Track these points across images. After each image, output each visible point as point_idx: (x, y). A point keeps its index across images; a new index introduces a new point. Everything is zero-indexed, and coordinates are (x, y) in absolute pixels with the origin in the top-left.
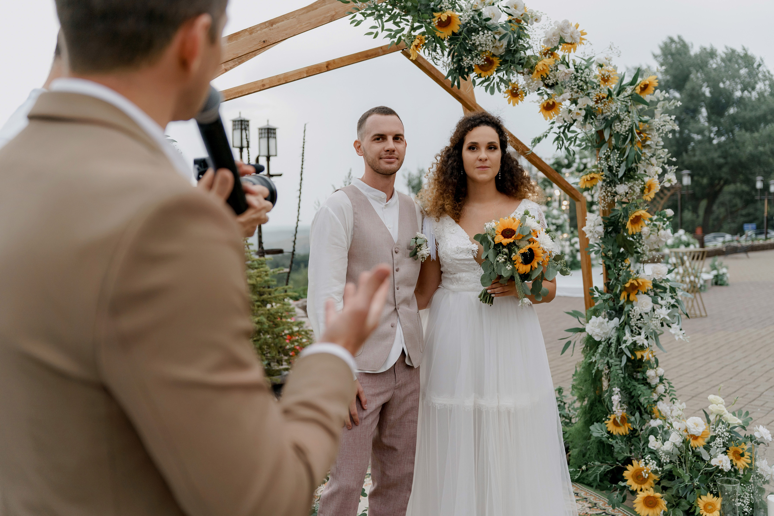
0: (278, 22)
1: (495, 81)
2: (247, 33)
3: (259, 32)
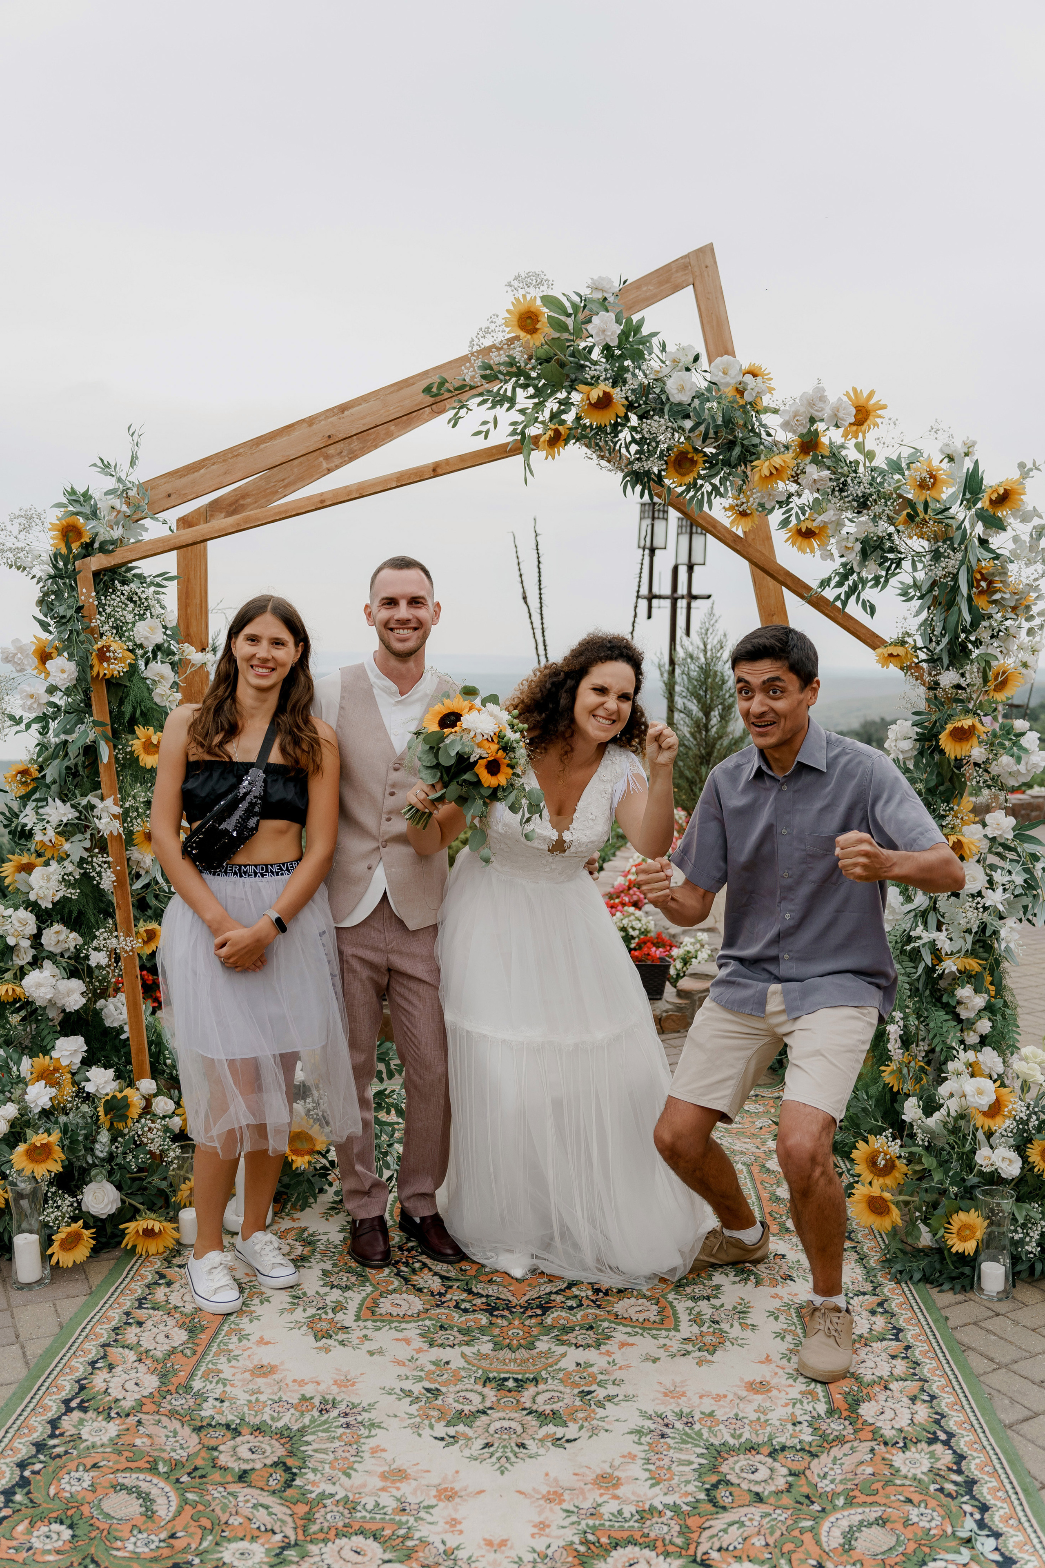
0: (352, 407)
1: (704, 490)
2: (305, 425)
3: (322, 423)
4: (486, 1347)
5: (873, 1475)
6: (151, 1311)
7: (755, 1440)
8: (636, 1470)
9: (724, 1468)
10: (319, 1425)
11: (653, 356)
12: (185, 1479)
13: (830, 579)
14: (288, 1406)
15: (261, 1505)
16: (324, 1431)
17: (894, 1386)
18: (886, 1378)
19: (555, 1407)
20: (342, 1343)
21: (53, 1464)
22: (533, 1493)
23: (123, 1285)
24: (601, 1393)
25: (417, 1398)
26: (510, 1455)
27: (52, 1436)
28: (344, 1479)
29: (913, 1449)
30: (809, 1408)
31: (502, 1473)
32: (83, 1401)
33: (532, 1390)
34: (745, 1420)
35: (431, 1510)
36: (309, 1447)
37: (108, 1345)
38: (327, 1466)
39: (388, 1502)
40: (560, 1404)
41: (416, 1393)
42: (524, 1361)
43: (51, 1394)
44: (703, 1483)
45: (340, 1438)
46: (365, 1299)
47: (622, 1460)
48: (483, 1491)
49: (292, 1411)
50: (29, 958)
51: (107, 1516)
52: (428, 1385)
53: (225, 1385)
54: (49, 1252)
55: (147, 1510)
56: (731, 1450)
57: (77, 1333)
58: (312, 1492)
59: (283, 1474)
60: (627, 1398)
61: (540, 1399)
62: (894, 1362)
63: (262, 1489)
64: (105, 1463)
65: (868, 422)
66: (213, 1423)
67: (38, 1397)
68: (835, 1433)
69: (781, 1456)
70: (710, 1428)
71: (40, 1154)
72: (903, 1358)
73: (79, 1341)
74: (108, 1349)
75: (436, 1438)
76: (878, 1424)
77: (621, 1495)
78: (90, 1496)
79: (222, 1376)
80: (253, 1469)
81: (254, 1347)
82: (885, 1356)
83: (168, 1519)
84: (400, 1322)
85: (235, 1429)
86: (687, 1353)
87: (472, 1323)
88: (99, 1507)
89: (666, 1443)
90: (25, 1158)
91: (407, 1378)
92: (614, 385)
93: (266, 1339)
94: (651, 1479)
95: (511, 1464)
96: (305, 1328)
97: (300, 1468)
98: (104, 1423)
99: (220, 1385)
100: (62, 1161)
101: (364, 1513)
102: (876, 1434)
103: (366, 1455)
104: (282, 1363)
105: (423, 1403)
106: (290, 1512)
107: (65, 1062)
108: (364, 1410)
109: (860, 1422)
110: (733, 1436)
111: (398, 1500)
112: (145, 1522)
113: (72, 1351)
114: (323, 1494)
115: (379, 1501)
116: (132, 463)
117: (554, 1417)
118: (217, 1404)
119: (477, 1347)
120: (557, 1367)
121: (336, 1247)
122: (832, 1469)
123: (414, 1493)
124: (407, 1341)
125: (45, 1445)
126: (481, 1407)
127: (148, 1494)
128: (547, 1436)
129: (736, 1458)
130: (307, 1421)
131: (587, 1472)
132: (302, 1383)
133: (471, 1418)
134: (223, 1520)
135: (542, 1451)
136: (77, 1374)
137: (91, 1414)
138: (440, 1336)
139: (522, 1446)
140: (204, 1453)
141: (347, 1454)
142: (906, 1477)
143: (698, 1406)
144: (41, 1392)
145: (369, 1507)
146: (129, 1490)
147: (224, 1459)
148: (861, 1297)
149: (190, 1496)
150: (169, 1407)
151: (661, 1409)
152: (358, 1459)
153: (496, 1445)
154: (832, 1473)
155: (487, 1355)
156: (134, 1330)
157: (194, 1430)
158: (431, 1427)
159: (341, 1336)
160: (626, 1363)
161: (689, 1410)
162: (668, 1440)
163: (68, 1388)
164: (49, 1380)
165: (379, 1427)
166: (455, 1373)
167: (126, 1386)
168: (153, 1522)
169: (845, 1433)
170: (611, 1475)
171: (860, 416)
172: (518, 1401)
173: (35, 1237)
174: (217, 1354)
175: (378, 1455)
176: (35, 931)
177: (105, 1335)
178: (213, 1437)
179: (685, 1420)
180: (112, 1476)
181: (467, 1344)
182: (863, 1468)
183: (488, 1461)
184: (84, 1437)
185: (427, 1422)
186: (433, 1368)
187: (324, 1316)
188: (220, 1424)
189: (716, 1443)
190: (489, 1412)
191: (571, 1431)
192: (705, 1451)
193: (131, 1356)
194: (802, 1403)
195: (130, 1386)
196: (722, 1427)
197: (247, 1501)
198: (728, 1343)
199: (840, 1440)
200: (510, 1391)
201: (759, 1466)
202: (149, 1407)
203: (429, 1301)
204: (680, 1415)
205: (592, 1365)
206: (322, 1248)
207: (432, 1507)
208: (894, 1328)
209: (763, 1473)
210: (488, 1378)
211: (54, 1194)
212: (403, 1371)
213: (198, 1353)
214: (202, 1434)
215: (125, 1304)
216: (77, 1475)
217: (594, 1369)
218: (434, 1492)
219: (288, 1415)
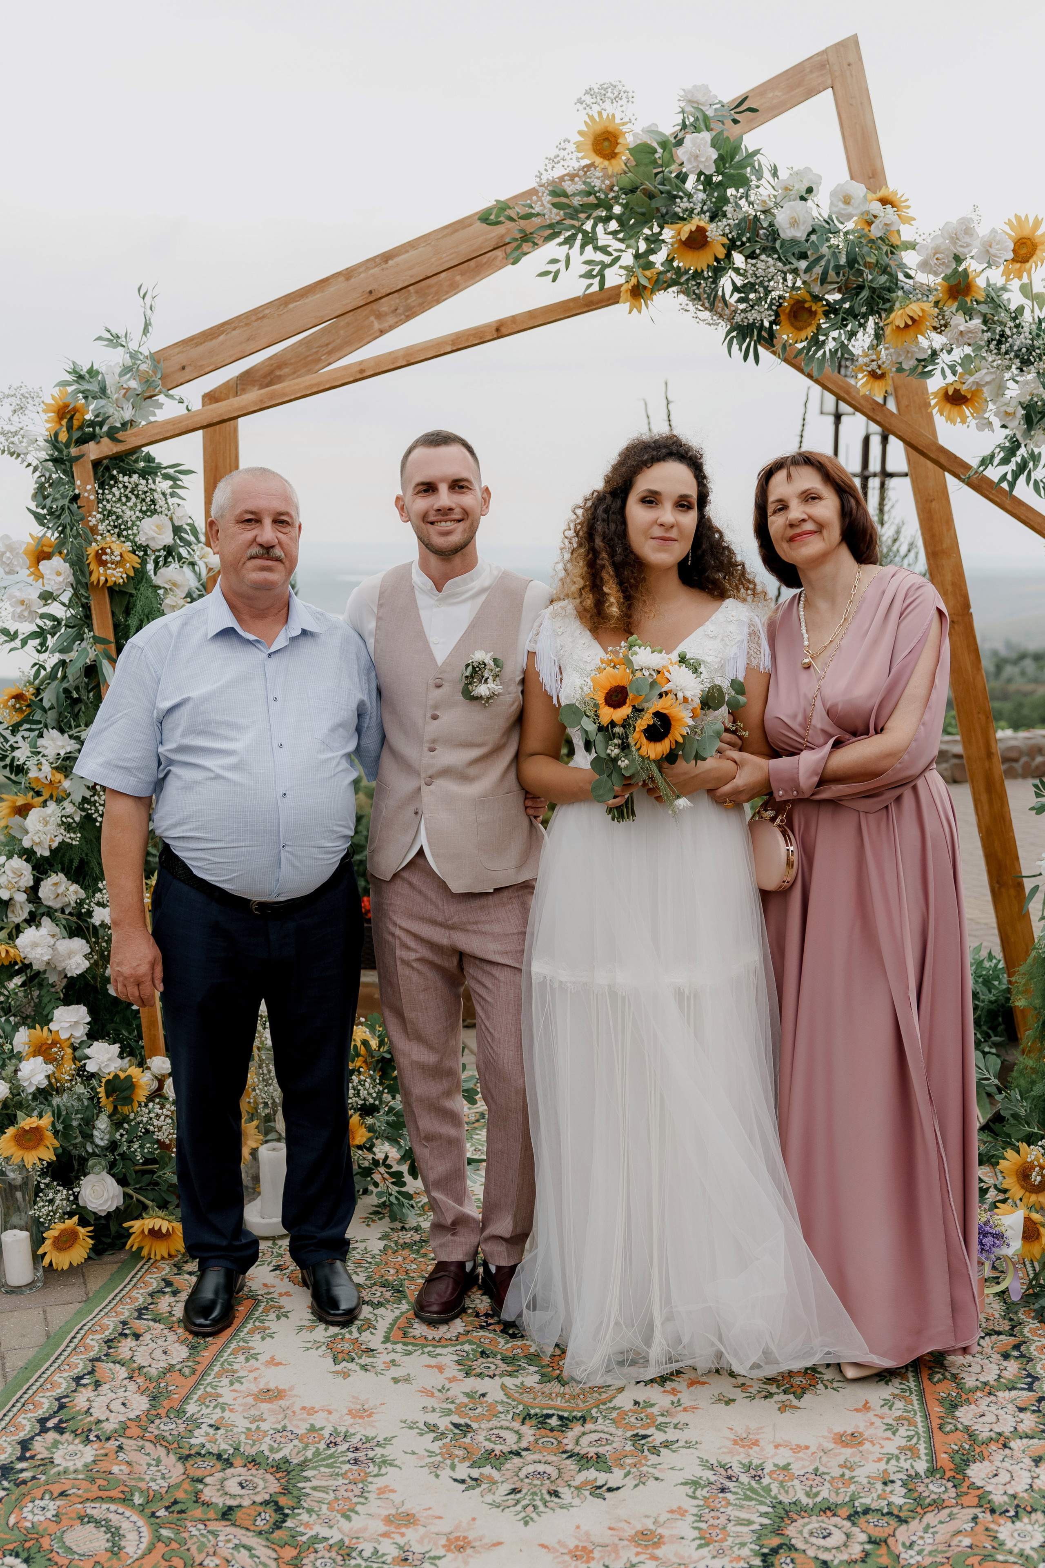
0: (398, 255)
1: (826, 347)
2: (342, 279)
3: (362, 275)
4: (530, 1378)
5: (971, 1547)
6: (151, 1323)
7: (833, 1499)
8: (685, 1528)
9: (791, 1531)
10: (324, 1459)
11: (763, 181)
12: (162, 1513)
13: (992, 456)
14: (292, 1437)
15: (244, 1547)
16: (327, 1466)
17: (1016, 1444)
18: (1007, 1434)
19: (601, 1450)
20: (364, 1368)
21: (17, 1492)
22: (557, 1546)
23: (124, 1293)
24: (658, 1437)
25: (442, 1434)
26: (539, 1503)
27: (22, 1459)
28: (342, 1520)
29: (1026, 1520)
30: (907, 1465)
31: (526, 1523)
32: (61, 1421)
33: (577, 1429)
34: (827, 1477)
35: (437, 1562)
36: (308, 1484)
37: (98, 1359)
38: (325, 1507)
39: (389, 1549)
40: (608, 1448)
41: (442, 1428)
42: (574, 1397)
43: (26, 1412)
44: (761, 1546)
45: (344, 1475)
46: (398, 1318)
47: (669, 1516)
48: (500, 1543)
49: (296, 1442)
50: (25, 915)
51: (69, 1550)
52: (456, 1419)
53: (223, 1410)
54: (40, 1252)
55: (114, 1546)
56: (803, 1511)
57: (65, 1343)
58: (303, 1534)
59: (273, 1514)
60: (688, 1445)
61: (584, 1441)
62: (1022, 1415)
63: (247, 1529)
64: (74, 1491)
65: (1035, 258)
66: (203, 1452)
67: (11, 1414)
68: (933, 1496)
69: (862, 1520)
70: (781, 1482)
71: (30, 1140)
72: (1034, 1411)
73: (66, 1353)
74: (97, 1364)
75: (455, 1480)
76: (987, 1489)
77: (661, 1556)
78: (53, 1528)
79: (220, 1400)
80: (240, 1506)
81: (262, 1368)
82: (1011, 1408)
83: (136, 1556)
84: (435, 1347)
85: (227, 1460)
86: (769, 1395)
87: (519, 1351)
88: (61, 1540)
89: (725, 1498)
90: (13, 1144)
91: (434, 1410)
92: (712, 219)
93: (278, 1359)
94: (700, 1538)
95: (539, 1514)
96: (324, 1348)
97: (293, 1508)
98: (81, 1446)
99: (218, 1410)
100: (55, 1149)
101: (359, 1561)
102: (983, 1501)
103: (372, 1496)
104: (291, 1388)
105: (448, 1440)
106: (274, 1555)
107: (64, 1036)
108: (378, 1444)
109: (966, 1484)
110: (808, 1495)
111: (401, 1548)
112: (109, 1559)
113: (56, 1365)
114: (316, 1537)
115: (379, 1547)
116: (146, 331)
117: (599, 1461)
118: (211, 1431)
119: (521, 1379)
120: (611, 1405)
121: (373, 1257)
122: (922, 1538)
123: (421, 1542)
124: (440, 1369)
125: (12, 1468)
126: (515, 1448)
127: (118, 1529)
128: (586, 1483)
129: (806, 1520)
130: (309, 1454)
131: (625, 1526)
132: (311, 1411)
133: (502, 1460)
134: (198, 1561)
135: (576, 1501)
136: (59, 1391)
137: (67, 1436)
138: (480, 1364)
139: (555, 1494)
140: (187, 1486)
141: (350, 1494)
142: (1010, 1552)
143: (772, 1457)
144: (15, 1409)
145: (366, 1554)
146: (97, 1523)
147: (209, 1493)
148: (994, 1337)
149: (164, 1532)
150: (156, 1432)
151: (725, 1459)
152: (362, 1500)
153: (524, 1491)
154: (921, 1542)
155: (531, 1389)
156: (130, 1342)
157: (180, 1458)
158: (453, 1467)
159: (364, 1360)
160: (692, 1403)
161: (759, 1462)
162: (729, 1496)
163: (46, 1406)
164: (27, 1396)
165: (391, 1465)
166: (491, 1407)
167: (112, 1407)
168: (119, 1559)
169: (945, 1497)
170: (652, 1532)
171: (1023, 251)
172: (559, 1442)
173: (25, 1234)
174: (219, 1375)
175: (386, 1496)
176: (31, 883)
177: (97, 1349)
178: (200, 1467)
179: (753, 1472)
180: (80, 1506)
181: (510, 1374)
182: (960, 1538)
183: (512, 1509)
184: (56, 1462)
185: (448, 1462)
186: (466, 1400)
187: (347, 1336)
188: (210, 1453)
189: (786, 1500)
190: (524, 1453)
191: (615, 1478)
192: (770, 1510)
193: (122, 1372)
194: (898, 1459)
195: (116, 1406)
196: (796, 1482)
197: (229, 1541)
198: (820, 1386)
199: (938, 1505)
200: (552, 1430)
201: (834, 1530)
202: (134, 1431)
203: (471, 1322)
204: (748, 1468)
205: (652, 1405)
206: (358, 1257)
207: (439, 1558)
208: (1029, 1375)
209: (838, 1538)
210: (529, 1415)
211: (47, 1185)
212: (430, 1402)
213: (198, 1373)
214: (188, 1465)
215: (123, 1313)
216: (42, 1503)
217: (655, 1410)
218: (443, 1541)
219: (291, 1446)
